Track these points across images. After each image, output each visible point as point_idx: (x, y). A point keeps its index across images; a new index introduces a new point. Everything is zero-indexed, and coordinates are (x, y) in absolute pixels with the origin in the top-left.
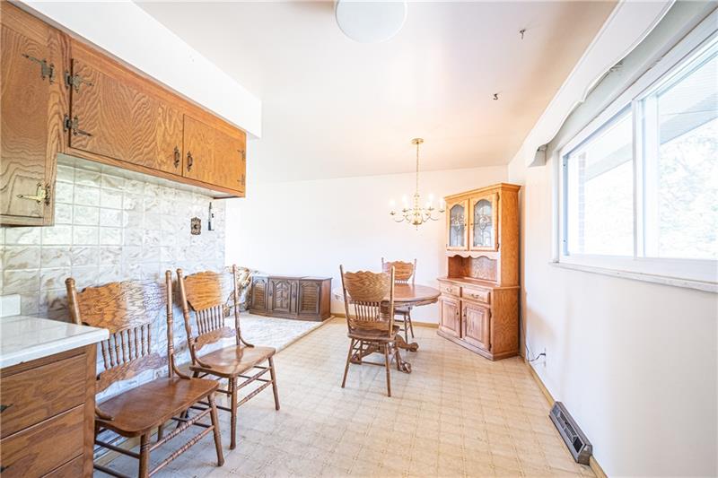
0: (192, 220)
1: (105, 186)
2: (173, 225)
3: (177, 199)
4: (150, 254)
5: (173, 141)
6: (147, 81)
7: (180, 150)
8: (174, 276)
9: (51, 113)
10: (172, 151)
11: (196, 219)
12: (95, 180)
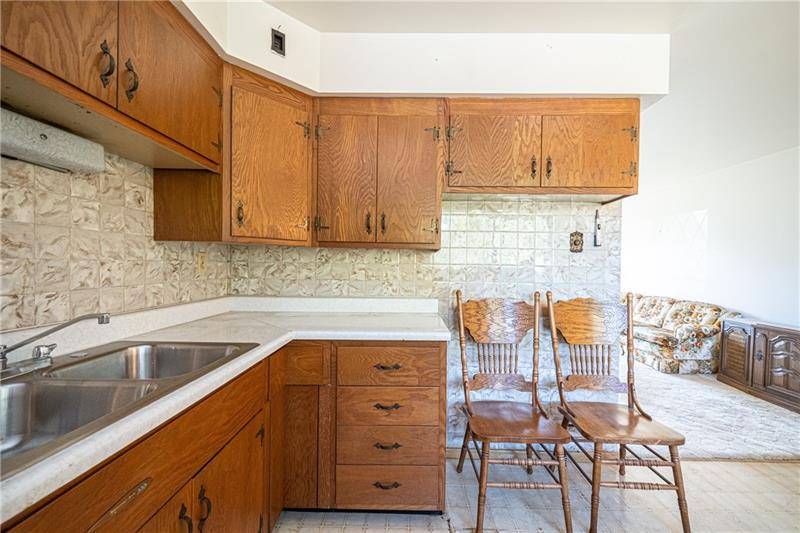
0: (572, 235)
1: (488, 212)
2: (549, 243)
3: (552, 212)
4: (525, 275)
5: (530, 150)
6: (505, 100)
7: (538, 157)
8: (544, 299)
9: (438, 164)
10: (529, 163)
11: (576, 233)
12: (481, 209)
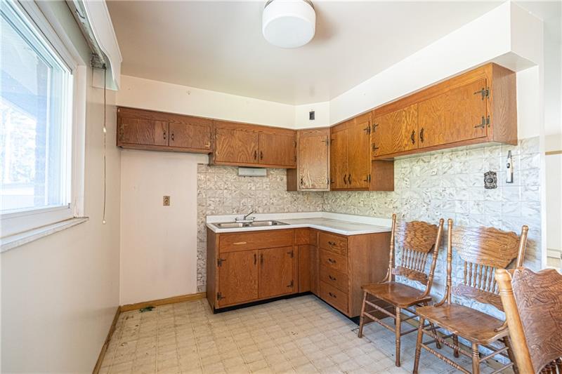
0: (485, 175)
2: (466, 182)
3: (468, 158)
5: (411, 127)
7: (416, 130)
10: (410, 135)
11: (490, 173)
